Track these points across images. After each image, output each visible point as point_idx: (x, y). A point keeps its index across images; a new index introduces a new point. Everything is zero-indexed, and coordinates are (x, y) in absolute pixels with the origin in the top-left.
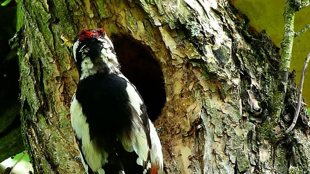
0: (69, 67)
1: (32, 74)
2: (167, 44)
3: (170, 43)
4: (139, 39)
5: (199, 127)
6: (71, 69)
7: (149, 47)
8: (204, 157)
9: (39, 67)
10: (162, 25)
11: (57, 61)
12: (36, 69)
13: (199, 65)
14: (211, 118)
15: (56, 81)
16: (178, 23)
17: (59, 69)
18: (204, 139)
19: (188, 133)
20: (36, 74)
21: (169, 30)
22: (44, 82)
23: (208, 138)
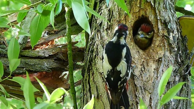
0: (123, 19)
1: (108, 15)
2: (159, 27)
3: (160, 27)
4: (151, 21)
5: (160, 59)
6: (123, 20)
7: (153, 25)
8: (159, 71)
9: (111, 14)
10: (160, 20)
11: (119, 15)
12: (110, 14)
13: (167, 38)
14: (165, 58)
15: (116, 22)
16: (165, 21)
17: (119, 18)
18: (161, 65)
19: (156, 60)
20: (109, 16)
21: (161, 22)
22: (111, 20)
23: (162, 65)
